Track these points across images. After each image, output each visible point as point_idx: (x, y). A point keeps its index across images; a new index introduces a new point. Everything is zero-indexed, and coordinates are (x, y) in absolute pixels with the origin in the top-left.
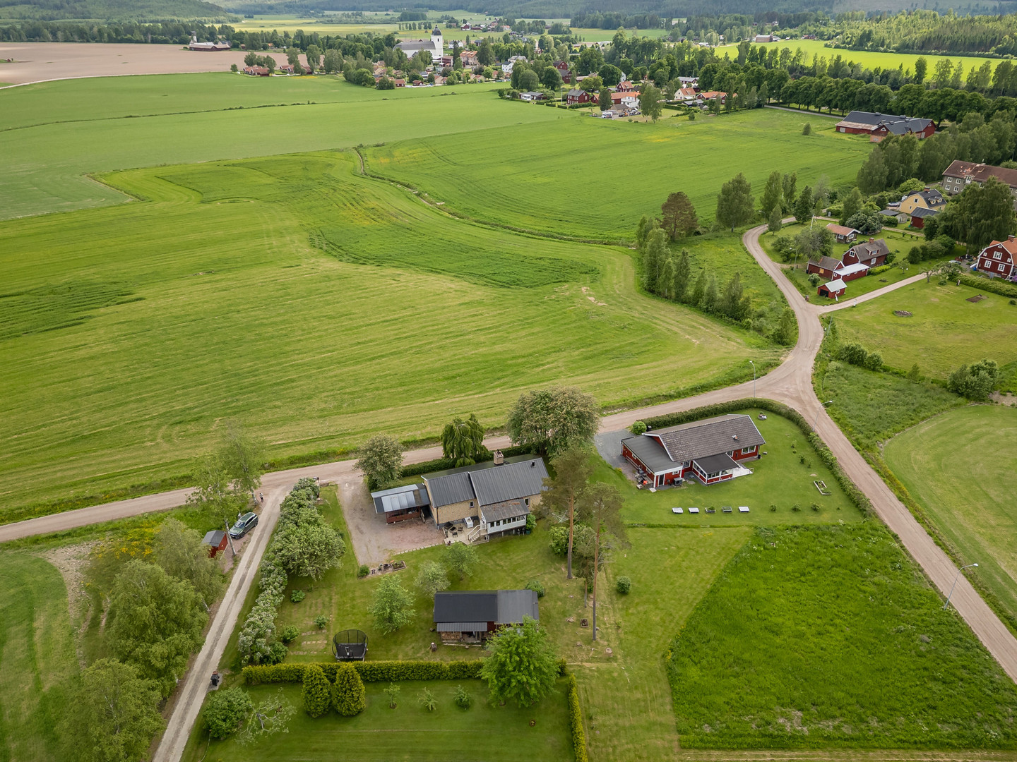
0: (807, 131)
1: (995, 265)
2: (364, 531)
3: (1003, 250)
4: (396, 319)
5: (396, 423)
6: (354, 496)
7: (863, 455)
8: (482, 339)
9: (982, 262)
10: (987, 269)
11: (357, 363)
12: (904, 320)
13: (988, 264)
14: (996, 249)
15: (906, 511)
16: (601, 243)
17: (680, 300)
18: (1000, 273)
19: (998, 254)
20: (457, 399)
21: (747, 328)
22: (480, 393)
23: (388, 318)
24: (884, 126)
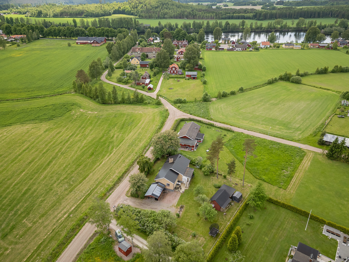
0: (69, 45)
1: (174, 72)
2: (155, 207)
3: (174, 67)
4: (28, 148)
5: (102, 176)
6: (134, 202)
7: (213, 121)
8: (77, 138)
9: (170, 71)
10: (172, 73)
11: (45, 169)
12: (173, 90)
13: (172, 72)
14: (173, 67)
15: (235, 127)
16: (58, 95)
17: (116, 103)
18: (175, 73)
19: (174, 68)
20: (108, 159)
21: (146, 104)
22: (111, 153)
23: (24, 149)
24: (95, 41)
